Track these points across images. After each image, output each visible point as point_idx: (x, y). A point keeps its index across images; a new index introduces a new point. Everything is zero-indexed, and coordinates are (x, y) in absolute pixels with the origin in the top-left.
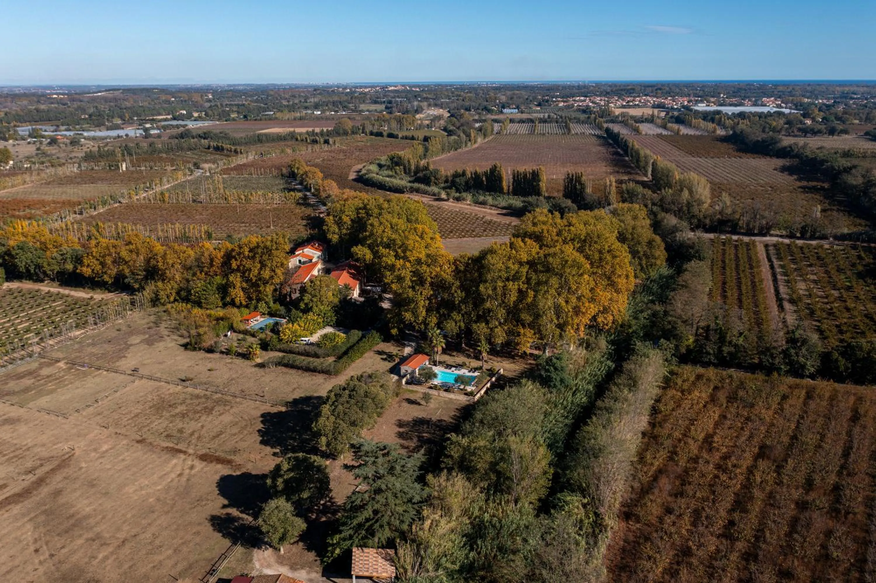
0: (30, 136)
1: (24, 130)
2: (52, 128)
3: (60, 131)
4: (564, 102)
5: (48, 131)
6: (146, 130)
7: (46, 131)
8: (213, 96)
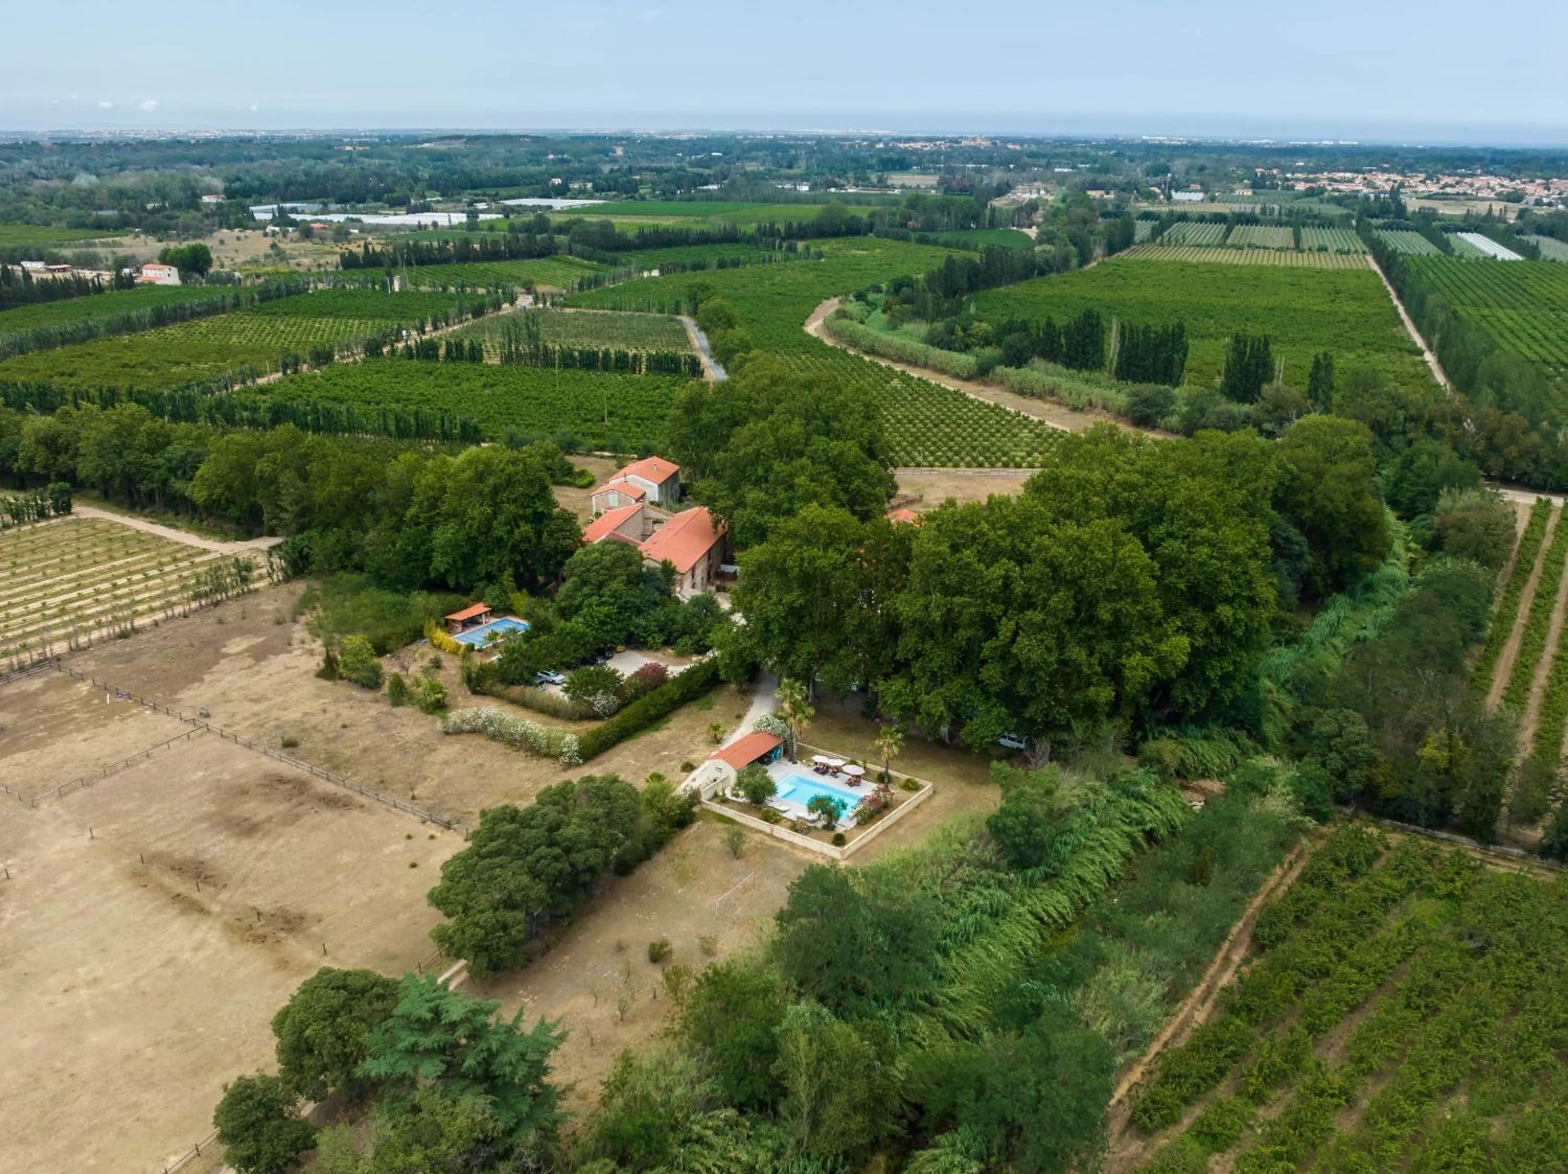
0: (273, 222)
1: (262, 212)
2: (317, 206)
3: (330, 213)
4: (1306, 181)
5: (306, 213)
6: (473, 215)
7: (303, 212)
8: (626, 152)
